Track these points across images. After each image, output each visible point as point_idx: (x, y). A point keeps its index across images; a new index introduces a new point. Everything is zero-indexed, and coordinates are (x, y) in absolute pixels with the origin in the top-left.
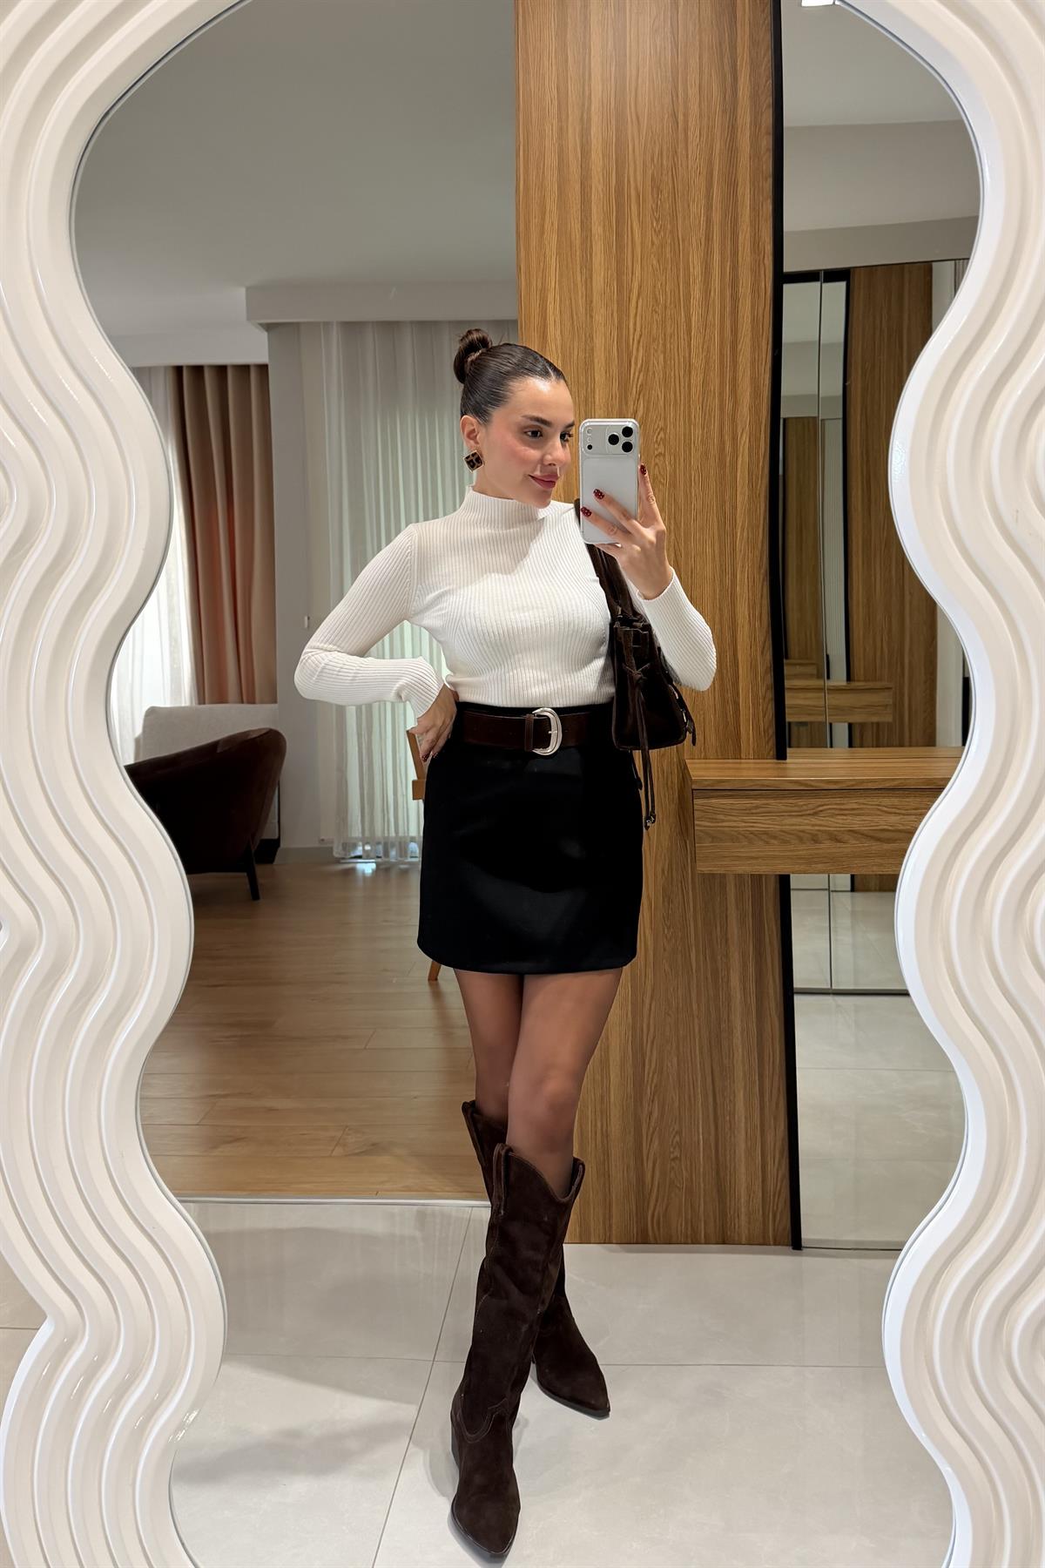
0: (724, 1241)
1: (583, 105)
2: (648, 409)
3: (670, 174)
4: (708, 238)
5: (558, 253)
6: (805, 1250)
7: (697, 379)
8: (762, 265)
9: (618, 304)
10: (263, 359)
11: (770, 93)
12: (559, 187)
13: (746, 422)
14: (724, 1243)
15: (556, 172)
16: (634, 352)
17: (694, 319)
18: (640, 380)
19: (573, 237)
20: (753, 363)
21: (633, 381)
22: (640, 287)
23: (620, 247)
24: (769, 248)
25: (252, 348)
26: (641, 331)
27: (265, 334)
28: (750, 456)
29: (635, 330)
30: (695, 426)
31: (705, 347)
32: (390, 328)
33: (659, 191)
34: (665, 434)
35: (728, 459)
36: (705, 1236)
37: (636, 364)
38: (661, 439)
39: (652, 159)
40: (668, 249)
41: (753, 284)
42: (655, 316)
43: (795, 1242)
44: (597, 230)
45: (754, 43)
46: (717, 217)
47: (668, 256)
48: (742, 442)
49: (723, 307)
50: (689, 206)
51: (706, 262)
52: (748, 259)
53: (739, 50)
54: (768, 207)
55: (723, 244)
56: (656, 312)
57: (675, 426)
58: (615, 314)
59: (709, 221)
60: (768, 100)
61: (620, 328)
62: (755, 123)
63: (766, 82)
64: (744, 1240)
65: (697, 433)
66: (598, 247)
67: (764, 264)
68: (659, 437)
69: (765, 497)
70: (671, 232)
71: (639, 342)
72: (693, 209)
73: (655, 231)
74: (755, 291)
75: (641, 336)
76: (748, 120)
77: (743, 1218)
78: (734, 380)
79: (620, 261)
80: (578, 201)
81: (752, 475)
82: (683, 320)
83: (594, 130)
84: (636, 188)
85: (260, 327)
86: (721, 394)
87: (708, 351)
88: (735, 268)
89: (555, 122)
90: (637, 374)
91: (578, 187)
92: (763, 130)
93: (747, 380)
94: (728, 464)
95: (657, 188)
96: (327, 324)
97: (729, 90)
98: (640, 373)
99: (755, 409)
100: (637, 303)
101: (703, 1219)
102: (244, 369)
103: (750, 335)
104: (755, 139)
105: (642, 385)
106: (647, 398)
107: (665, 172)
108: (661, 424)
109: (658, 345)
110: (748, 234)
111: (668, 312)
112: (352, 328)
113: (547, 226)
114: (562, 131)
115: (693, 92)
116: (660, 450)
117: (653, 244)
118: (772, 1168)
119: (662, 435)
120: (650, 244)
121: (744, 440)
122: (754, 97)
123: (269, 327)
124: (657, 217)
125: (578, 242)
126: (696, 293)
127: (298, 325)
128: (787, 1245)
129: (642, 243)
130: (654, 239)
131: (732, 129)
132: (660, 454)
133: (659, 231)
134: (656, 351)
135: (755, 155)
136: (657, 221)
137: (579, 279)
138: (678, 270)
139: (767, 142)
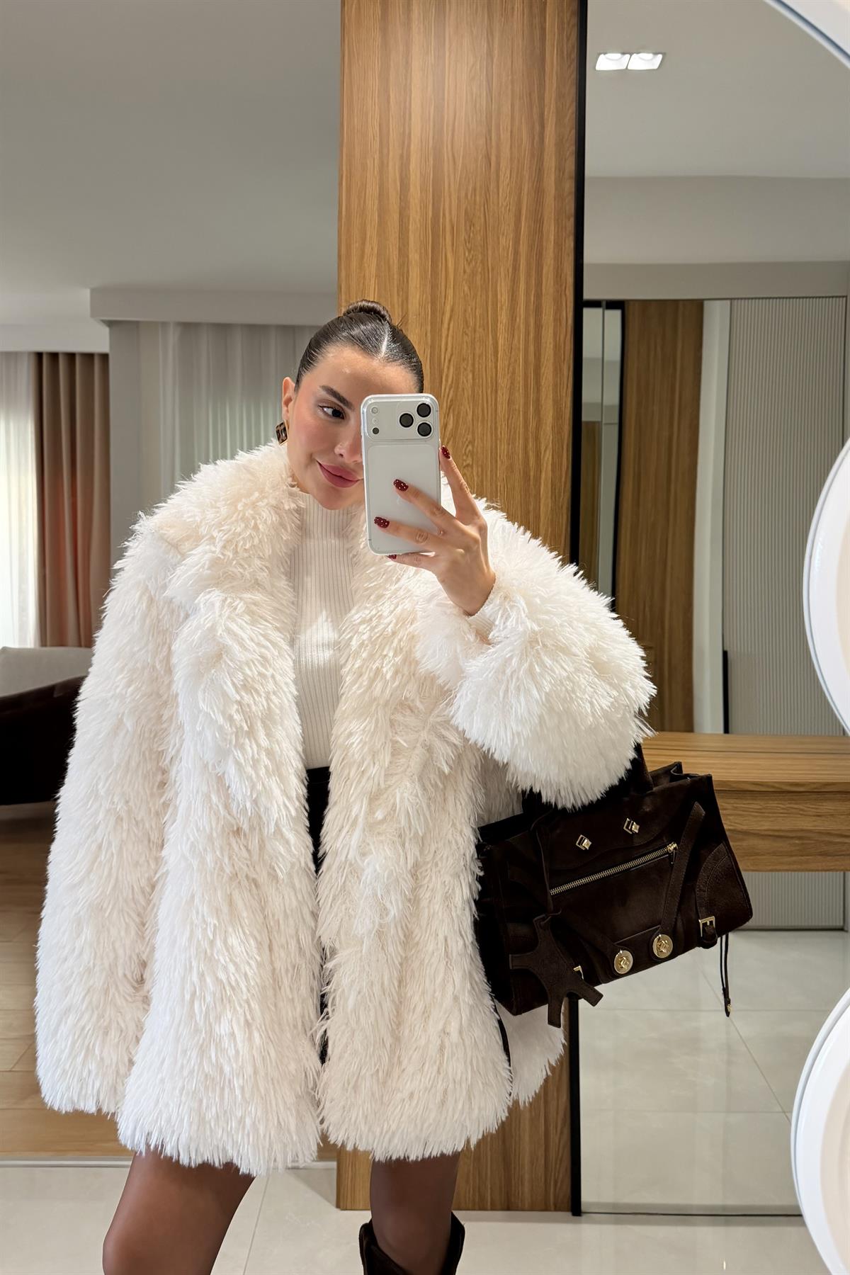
0: (508, 1207)
1: (404, 143)
2: (458, 422)
3: (482, 208)
4: (516, 268)
5: (377, 276)
6: (584, 1217)
7: (503, 397)
8: (563, 296)
9: (431, 324)
10: (105, 348)
11: (573, 142)
12: (379, 216)
13: (549, 442)
14: (508, 1209)
15: (376, 202)
16: (446, 370)
17: (501, 342)
18: (450, 396)
19: (391, 261)
20: (555, 385)
21: (444, 396)
22: (452, 310)
23: (435, 273)
24: (570, 280)
25: (96, 340)
26: (452, 351)
27: (106, 330)
28: (553, 471)
29: (446, 349)
30: (501, 441)
31: (511, 369)
32: (223, 329)
33: (472, 225)
34: (473, 446)
35: (532, 474)
36: (491, 1204)
37: (447, 381)
38: (470, 451)
39: (466, 195)
40: (478, 277)
41: (556, 314)
42: (466, 338)
43: (575, 1208)
44: (414, 256)
45: (560, 96)
46: (523, 249)
47: (479, 283)
48: (546, 459)
49: (527, 333)
50: (498, 238)
51: (513, 290)
52: (551, 290)
53: (547, 101)
54: (570, 244)
55: (528, 275)
56: (467, 334)
57: (482, 440)
58: (429, 334)
59: (516, 253)
60: (571, 148)
61: (432, 347)
62: (560, 169)
63: (570, 132)
64: (527, 1206)
65: (503, 448)
66: (415, 273)
67: (566, 295)
68: (467, 450)
69: (567, 509)
70: (482, 262)
71: (450, 361)
72: (503, 241)
73: (467, 260)
74: (557, 320)
75: (452, 355)
76: (553, 164)
77: (526, 1184)
78: (538, 401)
79: (434, 287)
80: (397, 230)
81: (555, 489)
82: (491, 342)
83: (413, 166)
84: (451, 220)
85: (102, 324)
86: (526, 413)
87: (514, 373)
88: (539, 296)
89: (377, 156)
90: (447, 390)
91: (396, 216)
92: (566, 175)
93: (550, 402)
94: (532, 478)
95: (470, 222)
96: (164, 324)
97: (537, 138)
98: (450, 390)
99: (557, 430)
100: (449, 325)
101: (489, 1186)
102: (89, 357)
103: (552, 361)
104: (559, 181)
105: (452, 401)
106: (456, 413)
107: (477, 207)
108: (470, 437)
109: (467, 365)
110: (552, 268)
111: (477, 335)
112: (189, 328)
113: (367, 250)
114: (383, 166)
115: (505, 136)
116: (468, 462)
117: (465, 272)
118: (554, 1138)
119: (470, 447)
120: (462, 271)
121: (547, 457)
122: (559, 144)
123: (110, 324)
124: (469, 248)
125: (395, 268)
126: (503, 317)
127: (137, 323)
128: (568, 1211)
129: (456, 270)
130: (466, 267)
131: (540, 171)
132: (468, 465)
133: (471, 261)
134: (465, 369)
135: (559, 197)
136: (469, 251)
137: (396, 300)
138: (487, 297)
139: (569, 186)
